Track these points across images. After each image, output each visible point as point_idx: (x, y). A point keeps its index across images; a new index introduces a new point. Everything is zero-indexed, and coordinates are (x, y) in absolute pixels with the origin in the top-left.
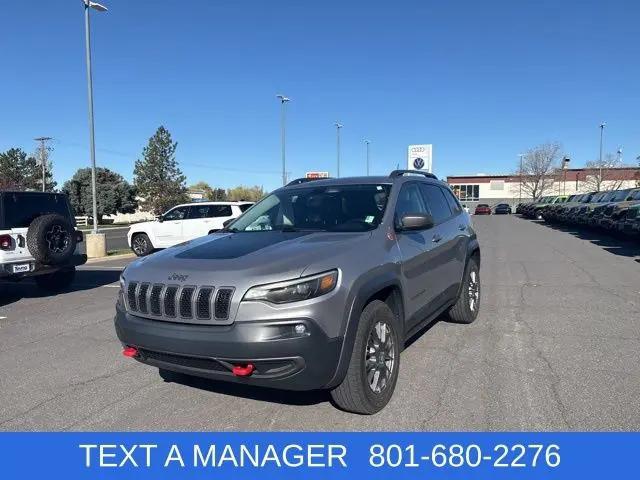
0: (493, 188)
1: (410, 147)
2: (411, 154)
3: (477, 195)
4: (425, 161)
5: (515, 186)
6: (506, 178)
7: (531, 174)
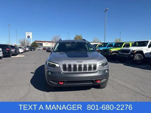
0: (46, 44)
1: (26, 33)
2: (26, 34)
3: (42, 45)
4: (30, 36)
5: (51, 44)
6: (49, 42)
7: (55, 41)
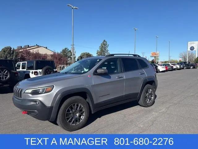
4: (195, 47)
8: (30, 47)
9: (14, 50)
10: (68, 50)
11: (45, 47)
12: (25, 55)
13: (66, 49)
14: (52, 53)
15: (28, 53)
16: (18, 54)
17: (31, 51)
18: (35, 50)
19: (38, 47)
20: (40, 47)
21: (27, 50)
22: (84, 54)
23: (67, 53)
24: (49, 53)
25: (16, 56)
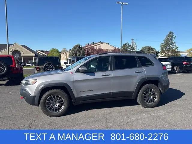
8: (95, 44)
9: (82, 48)
10: (128, 45)
11: (108, 43)
12: (90, 51)
13: (126, 43)
14: (113, 49)
15: (93, 49)
16: (85, 50)
17: (95, 47)
18: (98, 46)
19: (102, 43)
20: (103, 43)
21: (91, 47)
22: (145, 47)
23: (127, 48)
24: (110, 48)
25: (83, 52)
